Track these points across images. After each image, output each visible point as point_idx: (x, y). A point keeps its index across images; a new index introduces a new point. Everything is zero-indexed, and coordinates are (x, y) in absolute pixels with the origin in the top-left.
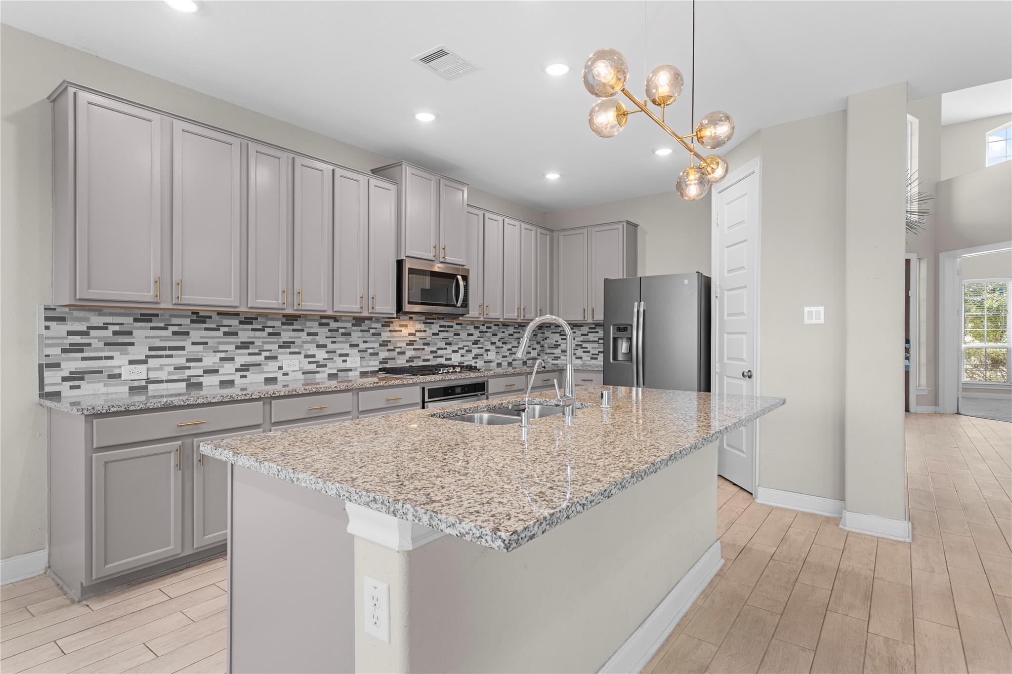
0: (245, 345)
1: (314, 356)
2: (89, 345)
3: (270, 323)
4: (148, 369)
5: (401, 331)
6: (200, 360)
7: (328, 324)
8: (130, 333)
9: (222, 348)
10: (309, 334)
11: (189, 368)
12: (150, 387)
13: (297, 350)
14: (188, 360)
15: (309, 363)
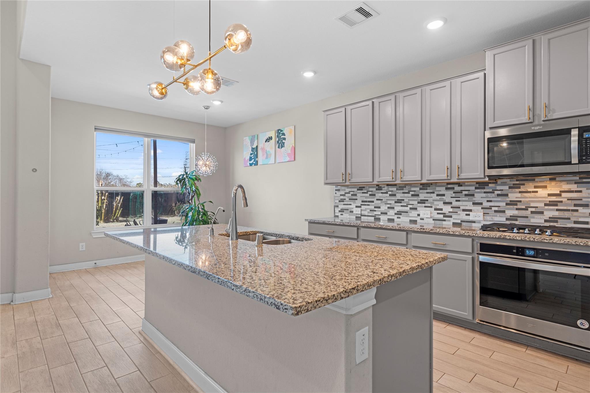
0: (399, 201)
1: (441, 210)
3: (413, 189)
4: (361, 210)
5: (537, 192)
6: (379, 208)
7: (453, 188)
8: (356, 195)
9: (389, 202)
10: (438, 195)
11: (375, 211)
12: (362, 217)
13: (429, 205)
14: (375, 207)
15: (438, 213)
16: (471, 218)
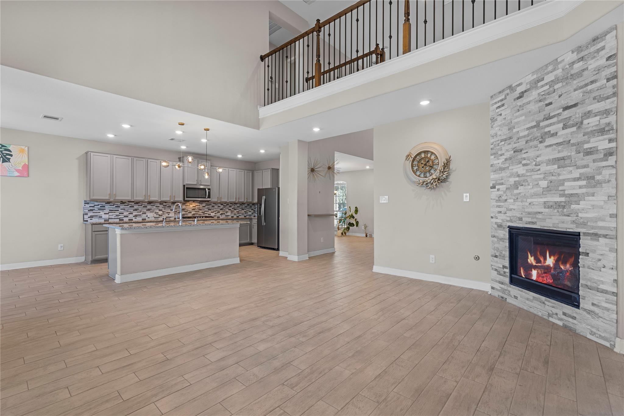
0: (136, 210)
1: (158, 213)
2: (94, 209)
3: (144, 204)
4: (109, 216)
5: (190, 206)
6: (123, 213)
7: (163, 204)
8: (104, 207)
9: (129, 210)
10: (156, 207)
11: (120, 215)
12: (110, 220)
13: (152, 211)
14: (120, 214)
15: (156, 215)
16: (170, 216)
